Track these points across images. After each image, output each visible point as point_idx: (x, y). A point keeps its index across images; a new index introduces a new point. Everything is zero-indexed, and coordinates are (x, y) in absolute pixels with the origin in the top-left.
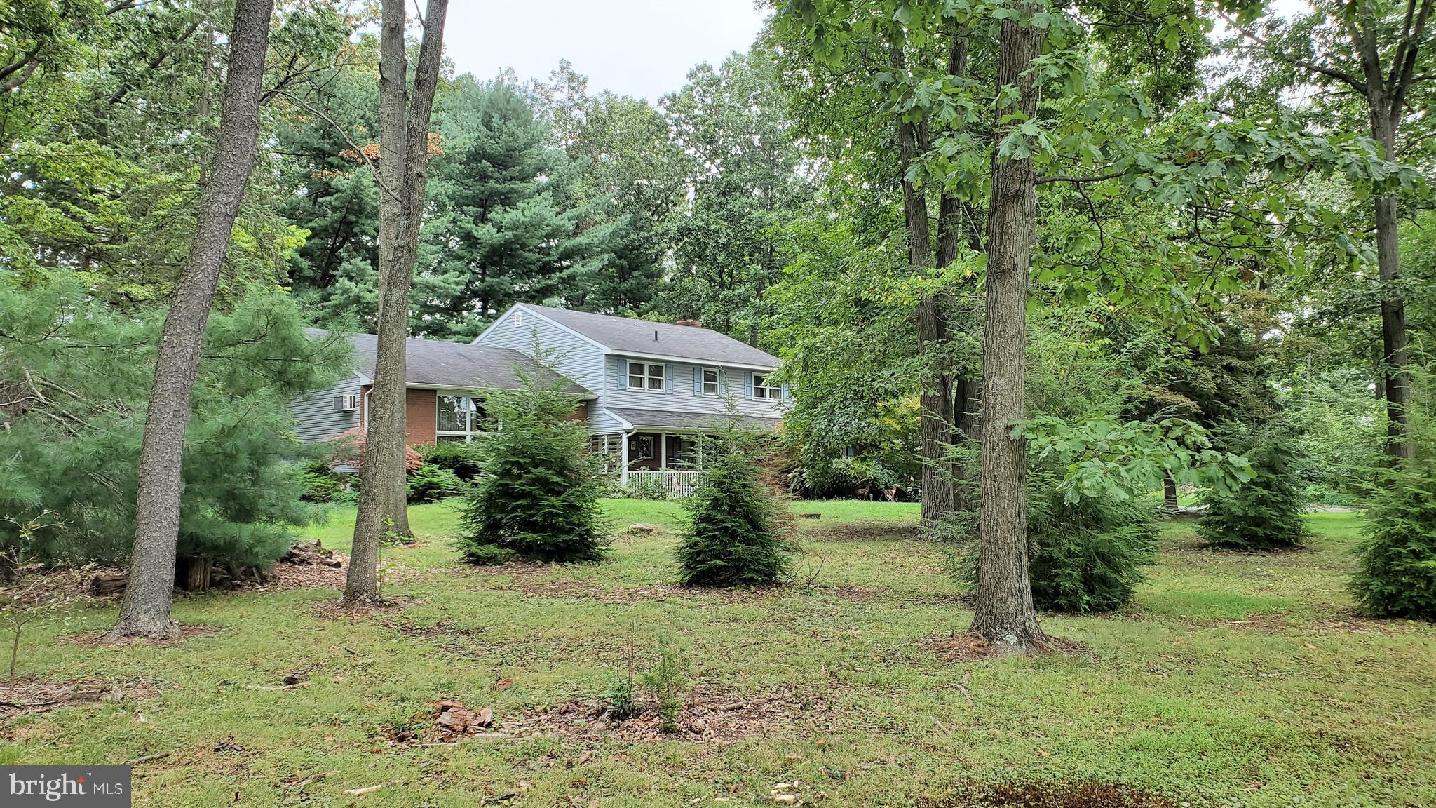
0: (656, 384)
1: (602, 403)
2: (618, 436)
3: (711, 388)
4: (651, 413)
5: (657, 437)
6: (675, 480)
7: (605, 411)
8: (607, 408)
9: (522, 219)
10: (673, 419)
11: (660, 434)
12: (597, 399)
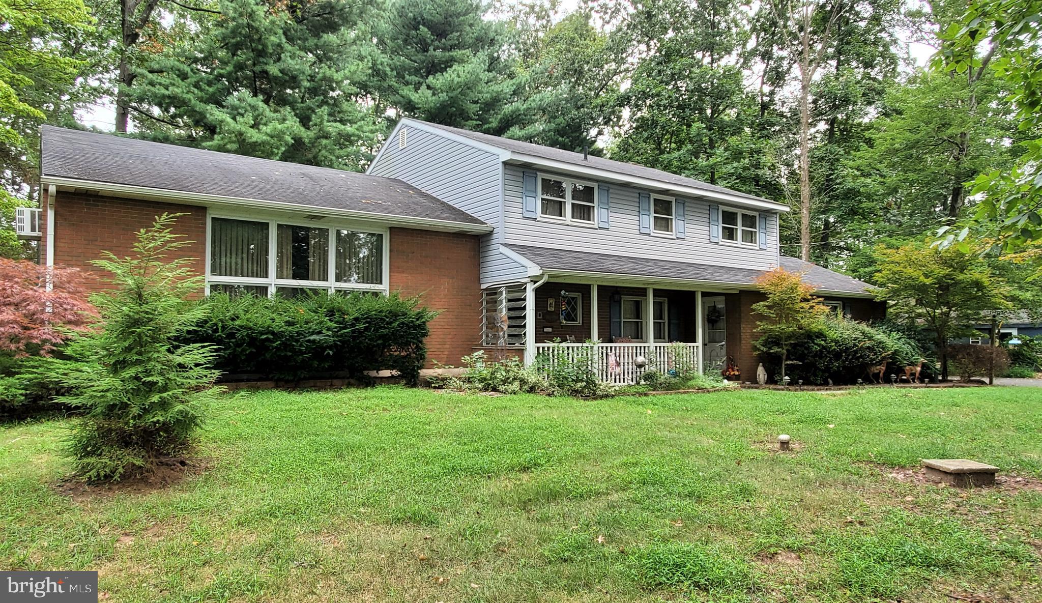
0: (584, 212)
1: (499, 238)
2: (521, 288)
3: (664, 224)
4: (575, 255)
5: (585, 290)
6: (612, 359)
7: (503, 249)
8: (506, 245)
9: (456, 80)
10: (608, 264)
11: (589, 286)
12: (491, 233)
